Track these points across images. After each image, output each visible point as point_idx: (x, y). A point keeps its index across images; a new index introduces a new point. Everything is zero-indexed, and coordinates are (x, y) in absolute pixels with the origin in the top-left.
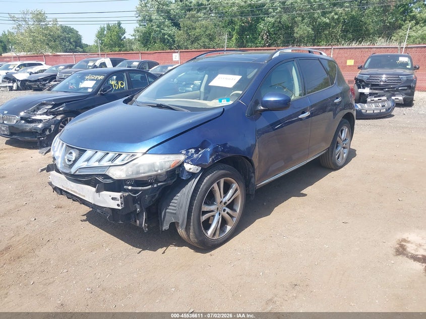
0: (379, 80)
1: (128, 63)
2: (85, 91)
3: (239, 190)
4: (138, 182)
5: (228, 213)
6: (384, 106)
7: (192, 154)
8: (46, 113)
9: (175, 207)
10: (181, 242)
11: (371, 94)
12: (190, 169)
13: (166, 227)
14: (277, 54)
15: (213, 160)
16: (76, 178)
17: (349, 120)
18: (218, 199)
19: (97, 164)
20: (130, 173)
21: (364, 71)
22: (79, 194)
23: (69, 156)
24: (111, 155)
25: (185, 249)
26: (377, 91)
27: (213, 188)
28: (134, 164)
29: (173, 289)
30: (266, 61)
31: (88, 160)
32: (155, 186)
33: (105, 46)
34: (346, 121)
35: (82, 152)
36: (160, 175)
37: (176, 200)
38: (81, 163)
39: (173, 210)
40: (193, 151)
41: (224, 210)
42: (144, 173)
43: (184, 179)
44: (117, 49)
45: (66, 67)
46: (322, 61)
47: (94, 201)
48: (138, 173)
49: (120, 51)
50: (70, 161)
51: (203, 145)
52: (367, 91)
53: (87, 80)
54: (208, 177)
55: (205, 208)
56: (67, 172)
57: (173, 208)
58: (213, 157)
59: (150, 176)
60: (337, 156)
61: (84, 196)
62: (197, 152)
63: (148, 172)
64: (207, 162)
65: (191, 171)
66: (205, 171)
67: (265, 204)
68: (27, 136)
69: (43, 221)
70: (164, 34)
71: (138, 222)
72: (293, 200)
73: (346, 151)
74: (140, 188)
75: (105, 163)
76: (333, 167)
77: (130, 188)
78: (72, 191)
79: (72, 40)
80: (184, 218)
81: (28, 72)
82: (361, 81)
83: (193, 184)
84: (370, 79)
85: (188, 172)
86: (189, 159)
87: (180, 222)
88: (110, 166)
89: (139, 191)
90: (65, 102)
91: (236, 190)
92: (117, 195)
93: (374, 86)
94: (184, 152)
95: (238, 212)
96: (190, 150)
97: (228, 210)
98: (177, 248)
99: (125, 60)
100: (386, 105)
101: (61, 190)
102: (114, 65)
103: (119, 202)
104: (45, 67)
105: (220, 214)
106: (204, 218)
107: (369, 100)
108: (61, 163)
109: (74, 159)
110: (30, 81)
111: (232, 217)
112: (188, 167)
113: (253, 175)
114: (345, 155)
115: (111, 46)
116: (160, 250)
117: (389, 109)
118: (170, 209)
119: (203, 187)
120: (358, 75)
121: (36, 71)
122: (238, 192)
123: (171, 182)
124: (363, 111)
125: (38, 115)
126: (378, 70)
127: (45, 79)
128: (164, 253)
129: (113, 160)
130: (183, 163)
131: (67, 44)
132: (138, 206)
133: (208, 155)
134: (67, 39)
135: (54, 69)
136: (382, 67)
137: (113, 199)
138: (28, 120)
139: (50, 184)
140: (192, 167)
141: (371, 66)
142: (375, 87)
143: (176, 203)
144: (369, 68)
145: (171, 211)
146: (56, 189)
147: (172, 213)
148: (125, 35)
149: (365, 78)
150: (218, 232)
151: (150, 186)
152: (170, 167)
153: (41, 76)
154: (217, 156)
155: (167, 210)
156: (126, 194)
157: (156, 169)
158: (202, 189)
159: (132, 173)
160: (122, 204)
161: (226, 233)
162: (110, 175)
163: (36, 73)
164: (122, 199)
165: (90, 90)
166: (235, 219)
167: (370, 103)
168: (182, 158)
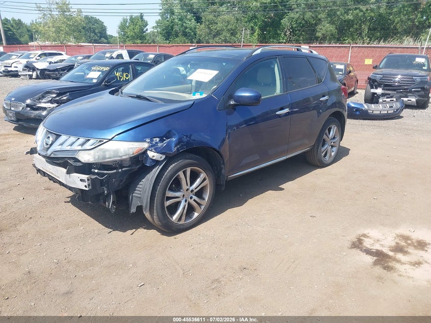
0: (392, 80)
1: (144, 55)
2: (90, 82)
3: (207, 180)
4: (103, 166)
5: (194, 200)
6: (392, 107)
7: (157, 143)
8: (51, 102)
9: (140, 191)
10: (149, 226)
11: (383, 95)
12: (153, 156)
13: (133, 210)
14: (258, 51)
15: (178, 149)
16: (52, 160)
17: (339, 119)
18: (184, 186)
19: (69, 148)
20: (97, 157)
21: (378, 71)
22: (55, 175)
23: (47, 140)
24: (82, 140)
25: (153, 232)
26: (389, 92)
27: (179, 175)
28: (101, 149)
29: (131, 265)
30: (245, 58)
31: (62, 144)
32: (120, 170)
33: (128, 37)
34: (334, 119)
35: (58, 136)
36: (125, 160)
37: (141, 185)
38: (56, 147)
39: (138, 194)
40: (158, 139)
41: (191, 198)
42: (109, 158)
43: (149, 165)
44: (139, 41)
45: (85, 58)
46: (311, 60)
47: (66, 181)
48: (104, 158)
49: (142, 43)
50: (47, 144)
51: (168, 135)
52: (379, 91)
53: (93, 71)
54: (173, 165)
55: (170, 194)
56: (44, 154)
57: (138, 192)
58: (178, 146)
59: (116, 161)
60: (323, 154)
61: (59, 177)
62: (162, 140)
63: (114, 157)
64: (171, 151)
65: (154, 158)
66: (170, 159)
67: (241, 195)
68: (32, 123)
69: (30, 201)
70: (186, 28)
71: (107, 203)
72: (270, 193)
73: (335, 149)
74: (106, 172)
75: (76, 147)
76: (319, 165)
77: (96, 171)
78: (50, 172)
79: (97, 31)
80: (147, 201)
81: (48, 62)
82: (374, 81)
83: (156, 171)
84: (383, 79)
85: (152, 159)
86: (153, 147)
87: (144, 206)
88: (80, 150)
89: (104, 174)
90: (69, 92)
91: (204, 180)
92: (85, 177)
93: (387, 86)
94: (148, 140)
95: (206, 200)
96: (155, 139)
97: (195, 197)
98: (145, 230)
99: (142, 52)
100: (394, 107)
101: (44, 173)
102: (131, 57)
103: (86, 184)
104: (65, 57)
105: (186, 201)
106: (168, 203)
107: (381, 100)
108: (41, 146)
109: (50, 143)
110: (49, 71)
111: (199, 205)
112: (151, 154)
113: (223, 166)
114: (333, 154)
115: (133, 38)
116: (130, 232)
117: (397, 110)
118: (136, 193)
119: (167, 174)
120: (372, 74)
121: (56, 61)
122: (207, 182)
123: (136, 168)
124: (369, 111)
125: (43, 103)
126: (392, 71)
127: (63, 69)
128: (132, 234)
129: (82, 145)
130: (146, 150)
131: (92, 35)
132: (105, 189)
133: (173, 145)
134: (92, 30)
135: (73, 59)
136: (398, 67)
137: (81, 180)
138: (33, 107)
139: (34, 165)
140: (155, 154)
141: (387, 66)
142: (388, 88)
143: (140, 188)
144: (384, 68)
145: (137, 195)
146: (39, 171)
147: (137, 197)
148: (147, 27)
149: (378, 77)
150: (184, 218)
151: (115, 171)
152: (133, 154)
153: (60, 66)
154: (182, 146)
155: (134, 194)
156: (94, 177)
157: (120, 155)
158: (166, 175)
159: (99, 158)
160: (89, 185)
161: (193, 219)
162: (80, 158)
163: (55, 63)
164: (90, 181)
165: (95, 81)
166: (203, 207)
167: (382, 103)
168: (145, 145)
